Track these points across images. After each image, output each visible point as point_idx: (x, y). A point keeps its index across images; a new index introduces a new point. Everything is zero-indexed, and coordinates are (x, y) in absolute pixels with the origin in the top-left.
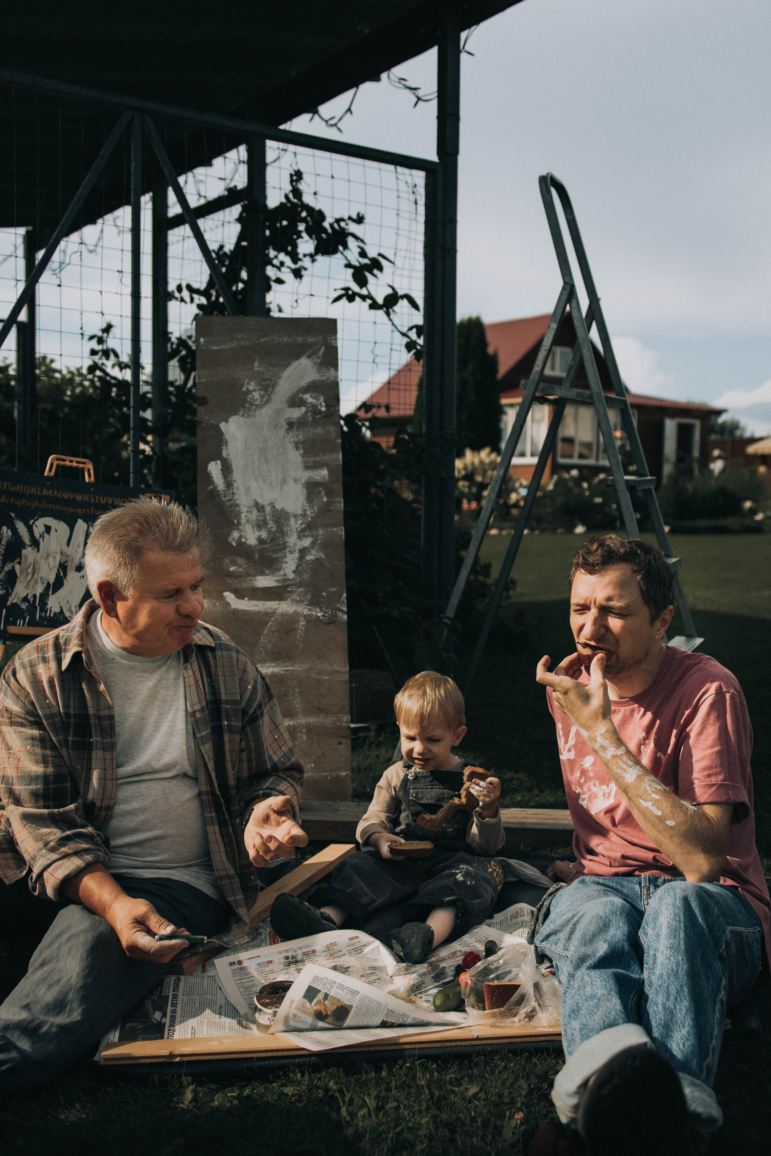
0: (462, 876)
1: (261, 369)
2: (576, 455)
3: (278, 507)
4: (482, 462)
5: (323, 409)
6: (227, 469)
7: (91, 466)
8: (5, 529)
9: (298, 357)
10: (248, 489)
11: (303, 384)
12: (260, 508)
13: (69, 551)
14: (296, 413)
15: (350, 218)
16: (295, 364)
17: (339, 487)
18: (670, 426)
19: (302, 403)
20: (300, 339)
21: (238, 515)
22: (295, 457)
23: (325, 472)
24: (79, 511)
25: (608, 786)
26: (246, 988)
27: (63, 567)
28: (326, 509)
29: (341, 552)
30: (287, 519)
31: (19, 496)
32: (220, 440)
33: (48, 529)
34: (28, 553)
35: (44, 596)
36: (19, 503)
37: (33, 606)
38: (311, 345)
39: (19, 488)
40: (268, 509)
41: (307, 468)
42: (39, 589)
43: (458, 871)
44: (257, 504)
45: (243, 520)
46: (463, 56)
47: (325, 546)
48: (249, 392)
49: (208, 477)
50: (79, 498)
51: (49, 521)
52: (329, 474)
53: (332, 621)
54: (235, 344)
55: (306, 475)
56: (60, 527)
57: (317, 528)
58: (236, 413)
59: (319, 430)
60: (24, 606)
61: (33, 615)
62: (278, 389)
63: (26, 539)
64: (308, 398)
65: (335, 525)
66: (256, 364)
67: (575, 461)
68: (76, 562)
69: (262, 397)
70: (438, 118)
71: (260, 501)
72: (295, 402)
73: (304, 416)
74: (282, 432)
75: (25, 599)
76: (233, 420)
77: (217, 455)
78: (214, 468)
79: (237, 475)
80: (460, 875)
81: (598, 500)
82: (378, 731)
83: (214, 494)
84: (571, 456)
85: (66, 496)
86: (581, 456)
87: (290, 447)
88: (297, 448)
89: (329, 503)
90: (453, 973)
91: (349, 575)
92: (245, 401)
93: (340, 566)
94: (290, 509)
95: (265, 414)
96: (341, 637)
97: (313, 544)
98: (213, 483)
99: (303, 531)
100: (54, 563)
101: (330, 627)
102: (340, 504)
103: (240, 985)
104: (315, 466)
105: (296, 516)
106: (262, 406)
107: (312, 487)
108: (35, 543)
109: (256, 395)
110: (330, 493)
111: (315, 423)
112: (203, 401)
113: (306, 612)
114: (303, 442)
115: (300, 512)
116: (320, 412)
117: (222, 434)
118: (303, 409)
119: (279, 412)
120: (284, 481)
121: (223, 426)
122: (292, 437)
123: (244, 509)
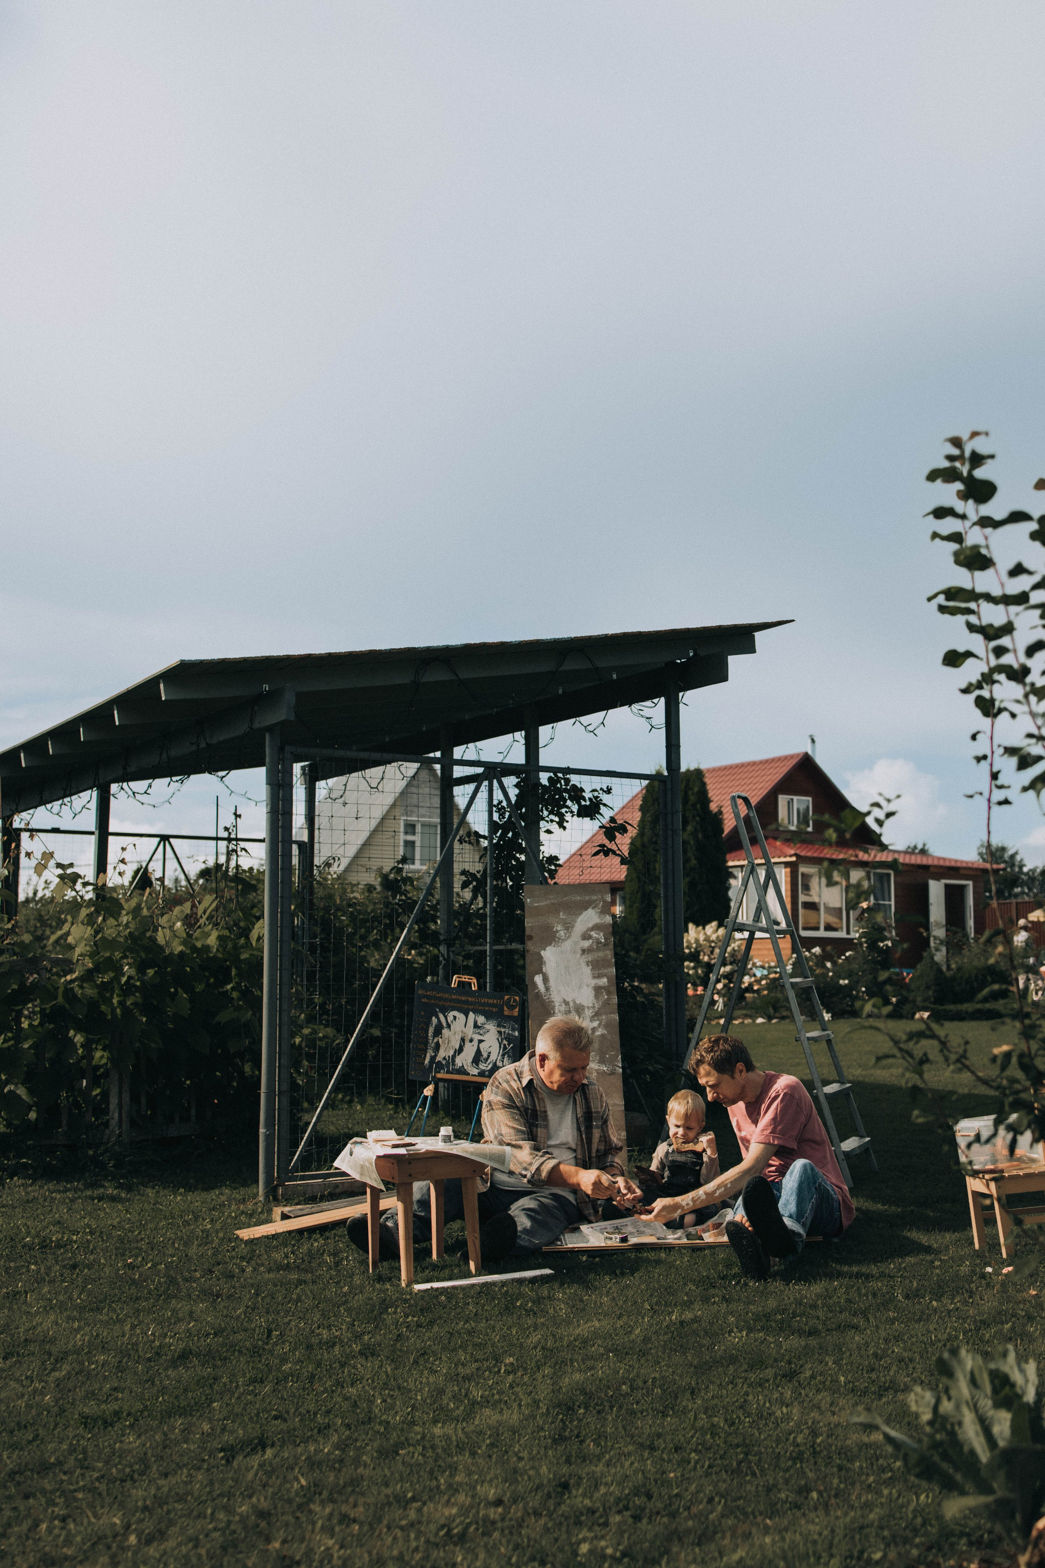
1: (564, 917)
2: (822, 927)
3: (578, 1002)
4: (707, 939)
5: (603, 941)
6: (546, 980)
7: (475, 981)
8: (434, 1018)
9: (586, 909)
10: (559, 991)
11: (590, 925)
12: (566, 1003)
13: (465, 1030)
14: (586, 944)
15: (601, 789)
16: (585, 913)
17: (614, 989)
18: (936, 890)
19: (590, 937)
20: (587, 898)
21: (553, 1008)
22: (587, 971)
23: (605, 980)
24: (470, 1007)
27: (463, 1040)
28: (606, 1003)
29: (617, 1030)
30: (583, 1009)
31: (440, 999)
32: (540, 961)
33: (455, 1018)
34: (445, 1031)
35: (454, 1057)
36: (440, 1003)
37: (448, 1062)
38: (595, 901)
39: (440, 995)
40: (571, 1004)
41: (594, 977)
42: (451, 1053)
44: (565, 1000)
45: (557, 1011)
46: (681, 705)
47: (607, 1026)
48: (557, 931)
49: (535, 985)
50: (470, 999)
51: (455, 1013)
52: (608, 982)
53: (613, 1073)
54: (548, 902)
55: (594, 982)
56: (461, 1016)
57: (601, 1015)
58: (550, 944)
59: (601, 954)
60: (444, 1062)
61: (448, 1068)
62: (574, 929)
63: (444, 1024)
64: (593, 934)
65: (612, 1013)
66: (561, 914)
67: (822, 933)
68: (470, 1037)
69: (565, 934)
70: (667, 747)
71: (567, 1000)
72: (586, 937)
73: (591, 946)
74: (578, 955)
75: (444, 1058)
76: (548, 948)
77: (540, 971)
78: (538, 979)
79: (552, 983)
81: (844, 982)
82: (640, 1151)
83: (538, 995)
84: (817, 928)
85: (463, 998)
86: (828, 928)
87: (584, 965)
88: (588, 965)
89: (608, 999)
91: (622, 1045)
92: (555, 936)
93: (617, 1039)
94: (585, 1004)
95: (567, 945)
96: (619, 1083)
97: (600, 1024)
98: (537, 988)
99: (593, 1017)
100: (459, 1038)
101: (612, 1077)
102: (615, 1000)
104: (599, 976)
105: (588, 1008)
106: (566, 940)
107: (598, 990)
108: (449, 1026)
109: (562, 933)
110: (609, 993)
111: (598, 949)
112: (530, 938)
113: (597, 1067)
114: (591, 962)
115: (591, 1005)
116: (601, 943)
117: (542, 957)
118: (591, 941)
119: (576, 943)
120: (580, 987)
121: (543, 953)
122: (584, 959)
123: (557, 1004)
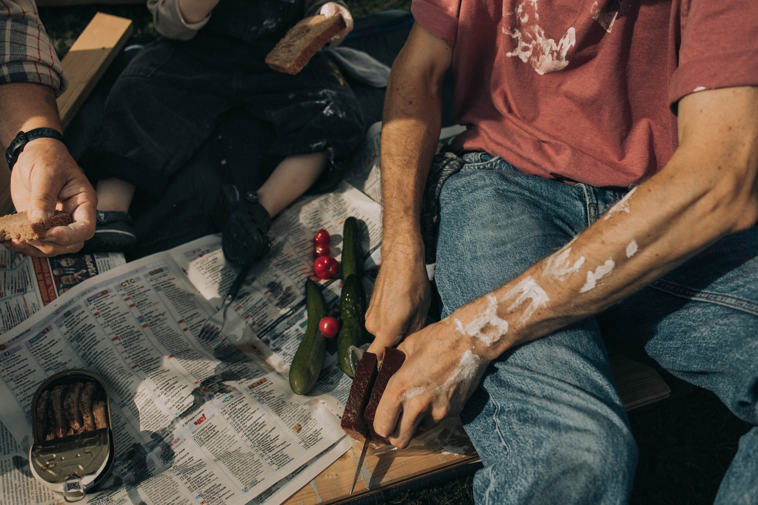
0: (331, 108)
25: (557, 42)
26: (18, 380)
43: (323, 102)
80: (328, 107)
90: (303, 290)
103: (9, 377)
